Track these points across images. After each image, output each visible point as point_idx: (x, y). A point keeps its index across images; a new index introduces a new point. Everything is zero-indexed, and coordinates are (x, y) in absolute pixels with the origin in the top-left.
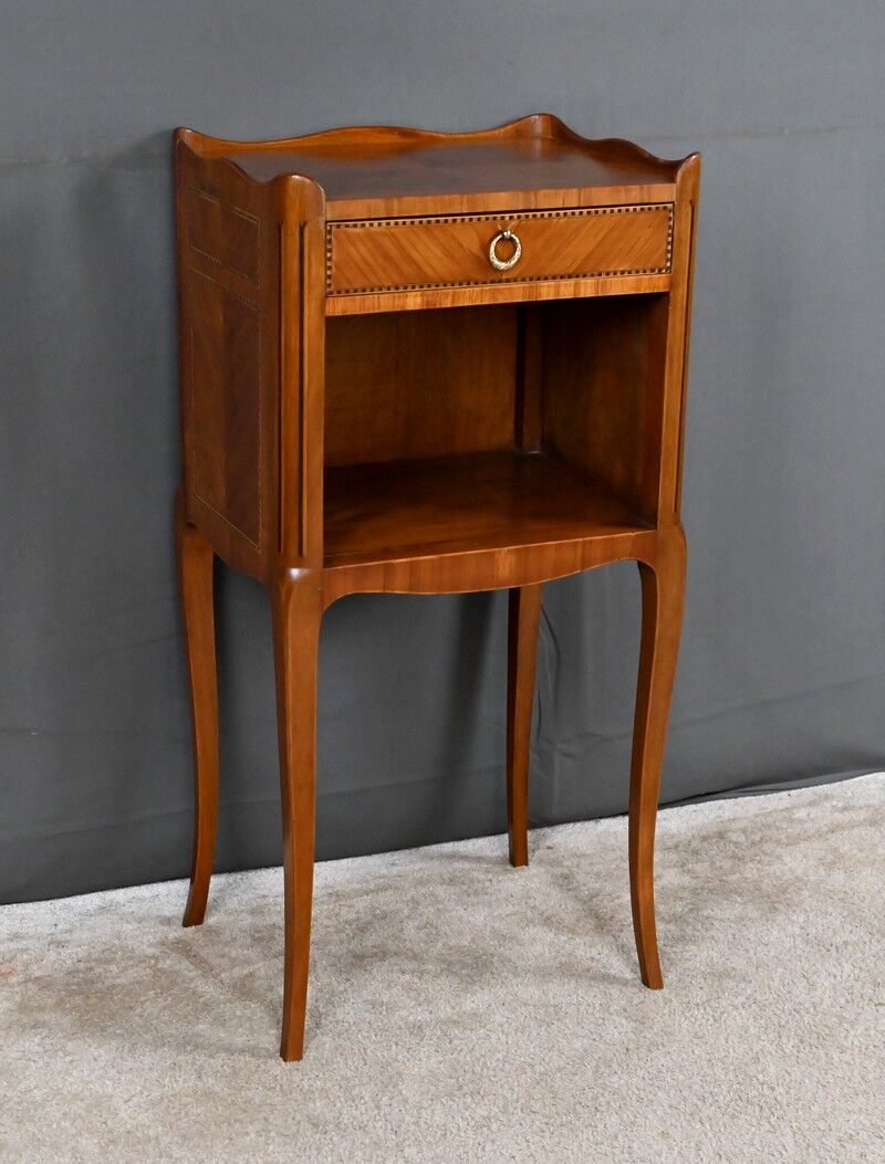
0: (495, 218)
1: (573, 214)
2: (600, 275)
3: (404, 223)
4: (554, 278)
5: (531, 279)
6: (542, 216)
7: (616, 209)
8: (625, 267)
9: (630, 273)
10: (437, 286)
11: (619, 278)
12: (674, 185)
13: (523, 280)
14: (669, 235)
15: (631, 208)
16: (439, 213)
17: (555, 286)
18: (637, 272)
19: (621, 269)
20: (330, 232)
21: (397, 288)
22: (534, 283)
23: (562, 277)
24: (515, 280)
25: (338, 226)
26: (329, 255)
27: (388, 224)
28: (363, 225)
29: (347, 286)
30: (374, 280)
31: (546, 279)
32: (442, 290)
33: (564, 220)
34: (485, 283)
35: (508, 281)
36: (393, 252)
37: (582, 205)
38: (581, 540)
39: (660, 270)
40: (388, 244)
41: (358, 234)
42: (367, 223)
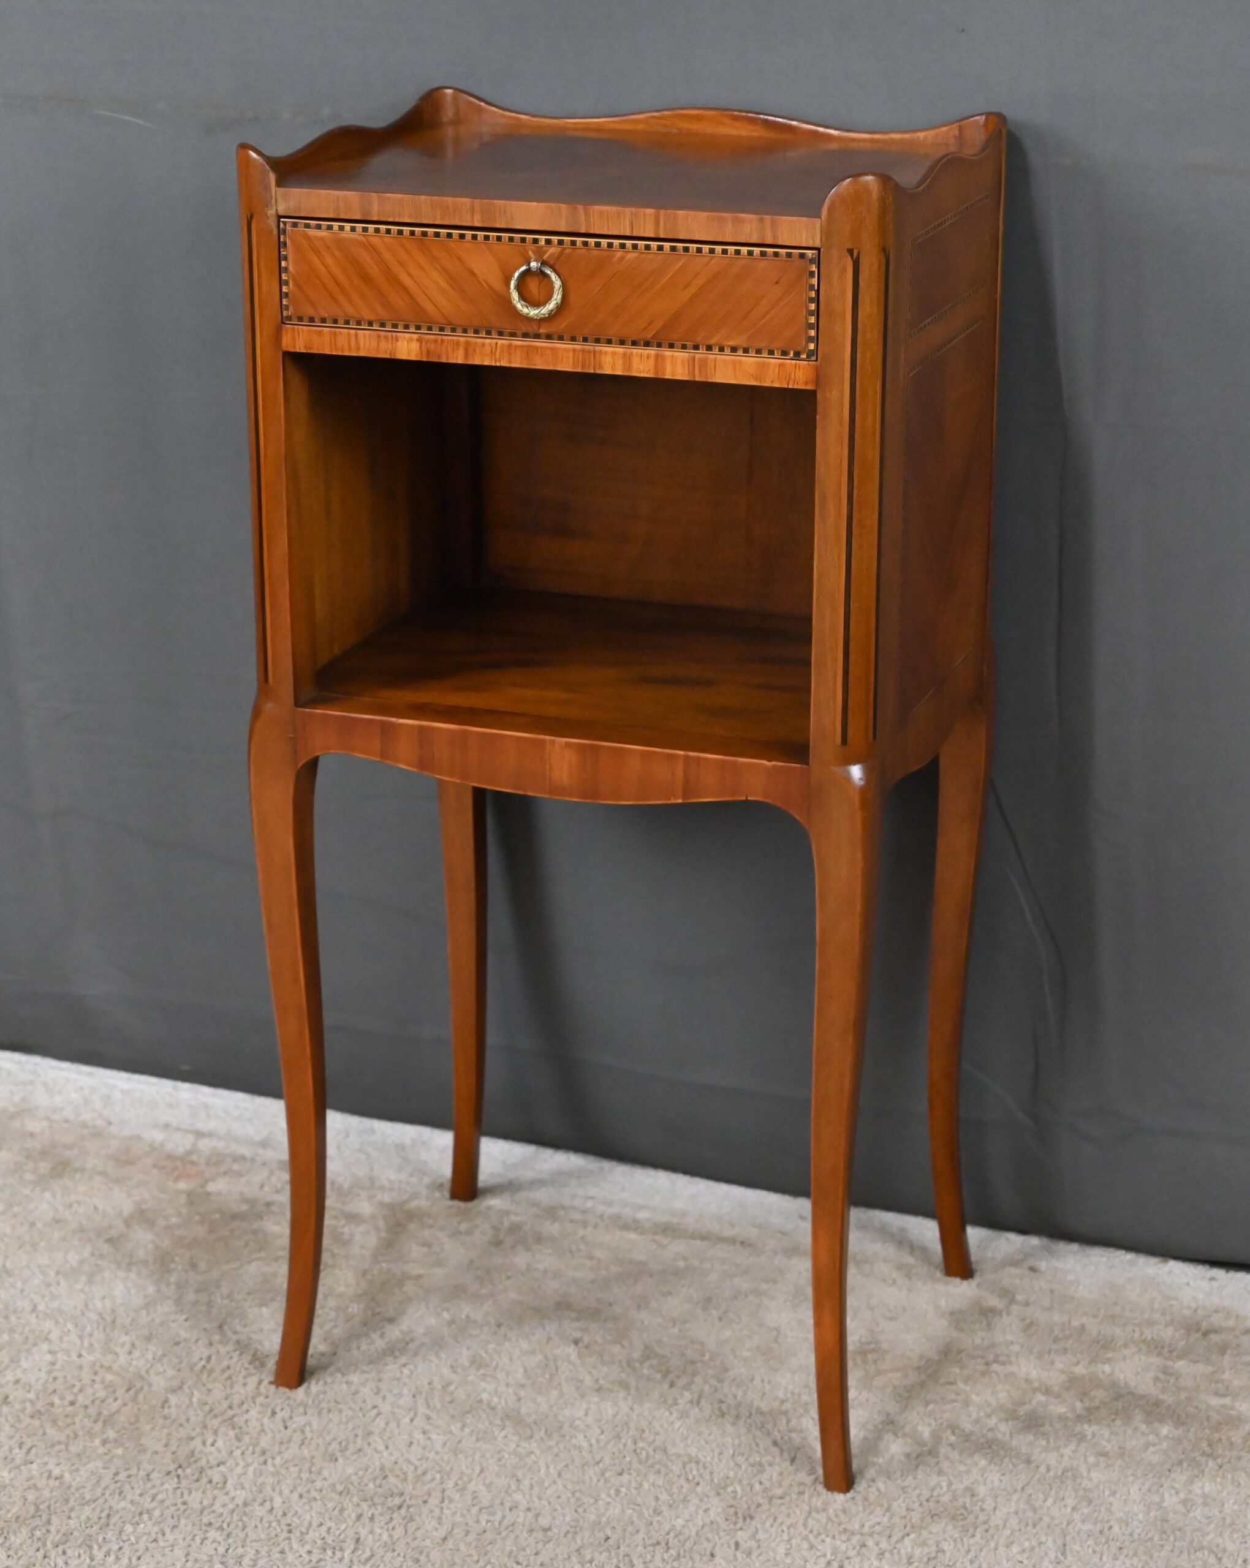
0: (523, 240)
1: (648, 247)
2: (696, 347)
3: (388, 231)
4: (622, 342)
5: (585, 340)
6: (598, 245)
7: (718, 248)
8: (739, 341)
9: (746, 351)
10: (442, 329)
11: (727, 357)
12: (818, 223)
13: (573, 339)
14: (811, 300)
15: (744, 250)
16: (438, 222)
17: (625, 354)
18: (759, 351)
19: (732, 343)
20: (284, 231)
21: (383, 325)
22: (589, 347)
23: (634, 343)
24: (561, 338)
25: (295, 225)
26: (283, 264)
27: (365, 230)
28: (330, 228)
29: (310, 311)
30: (350, 311)
31: (609, 342)
32: (449, 337)
33: (632, 255)
34: (513, 335)
35: (549, 337)
36: (374, 271)
37: (662, 236)
38: (681, 753)
39: (797, 355)
40: (366, 258)
41: (322, 239)
42: (336, 225)
